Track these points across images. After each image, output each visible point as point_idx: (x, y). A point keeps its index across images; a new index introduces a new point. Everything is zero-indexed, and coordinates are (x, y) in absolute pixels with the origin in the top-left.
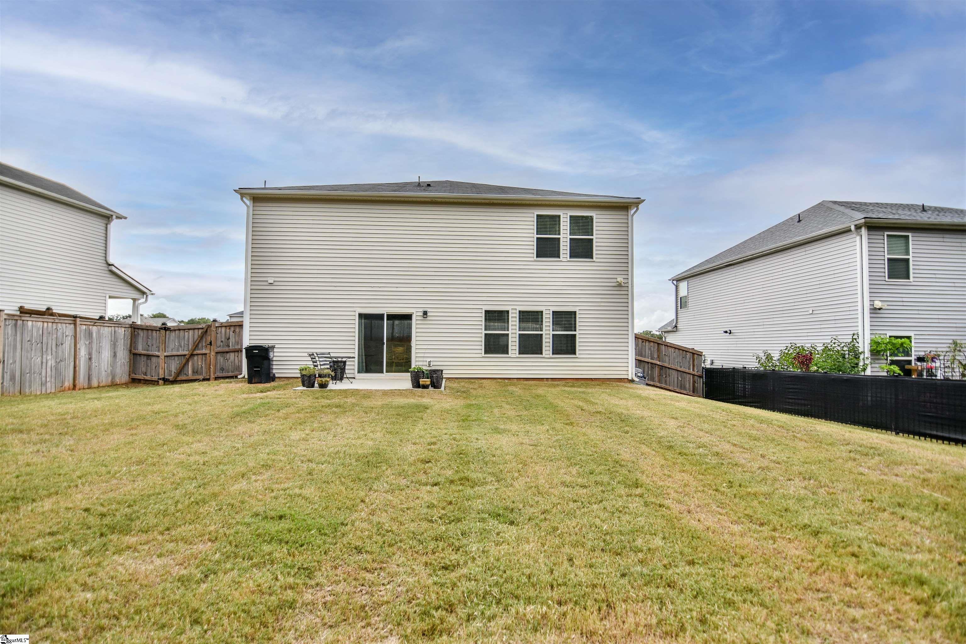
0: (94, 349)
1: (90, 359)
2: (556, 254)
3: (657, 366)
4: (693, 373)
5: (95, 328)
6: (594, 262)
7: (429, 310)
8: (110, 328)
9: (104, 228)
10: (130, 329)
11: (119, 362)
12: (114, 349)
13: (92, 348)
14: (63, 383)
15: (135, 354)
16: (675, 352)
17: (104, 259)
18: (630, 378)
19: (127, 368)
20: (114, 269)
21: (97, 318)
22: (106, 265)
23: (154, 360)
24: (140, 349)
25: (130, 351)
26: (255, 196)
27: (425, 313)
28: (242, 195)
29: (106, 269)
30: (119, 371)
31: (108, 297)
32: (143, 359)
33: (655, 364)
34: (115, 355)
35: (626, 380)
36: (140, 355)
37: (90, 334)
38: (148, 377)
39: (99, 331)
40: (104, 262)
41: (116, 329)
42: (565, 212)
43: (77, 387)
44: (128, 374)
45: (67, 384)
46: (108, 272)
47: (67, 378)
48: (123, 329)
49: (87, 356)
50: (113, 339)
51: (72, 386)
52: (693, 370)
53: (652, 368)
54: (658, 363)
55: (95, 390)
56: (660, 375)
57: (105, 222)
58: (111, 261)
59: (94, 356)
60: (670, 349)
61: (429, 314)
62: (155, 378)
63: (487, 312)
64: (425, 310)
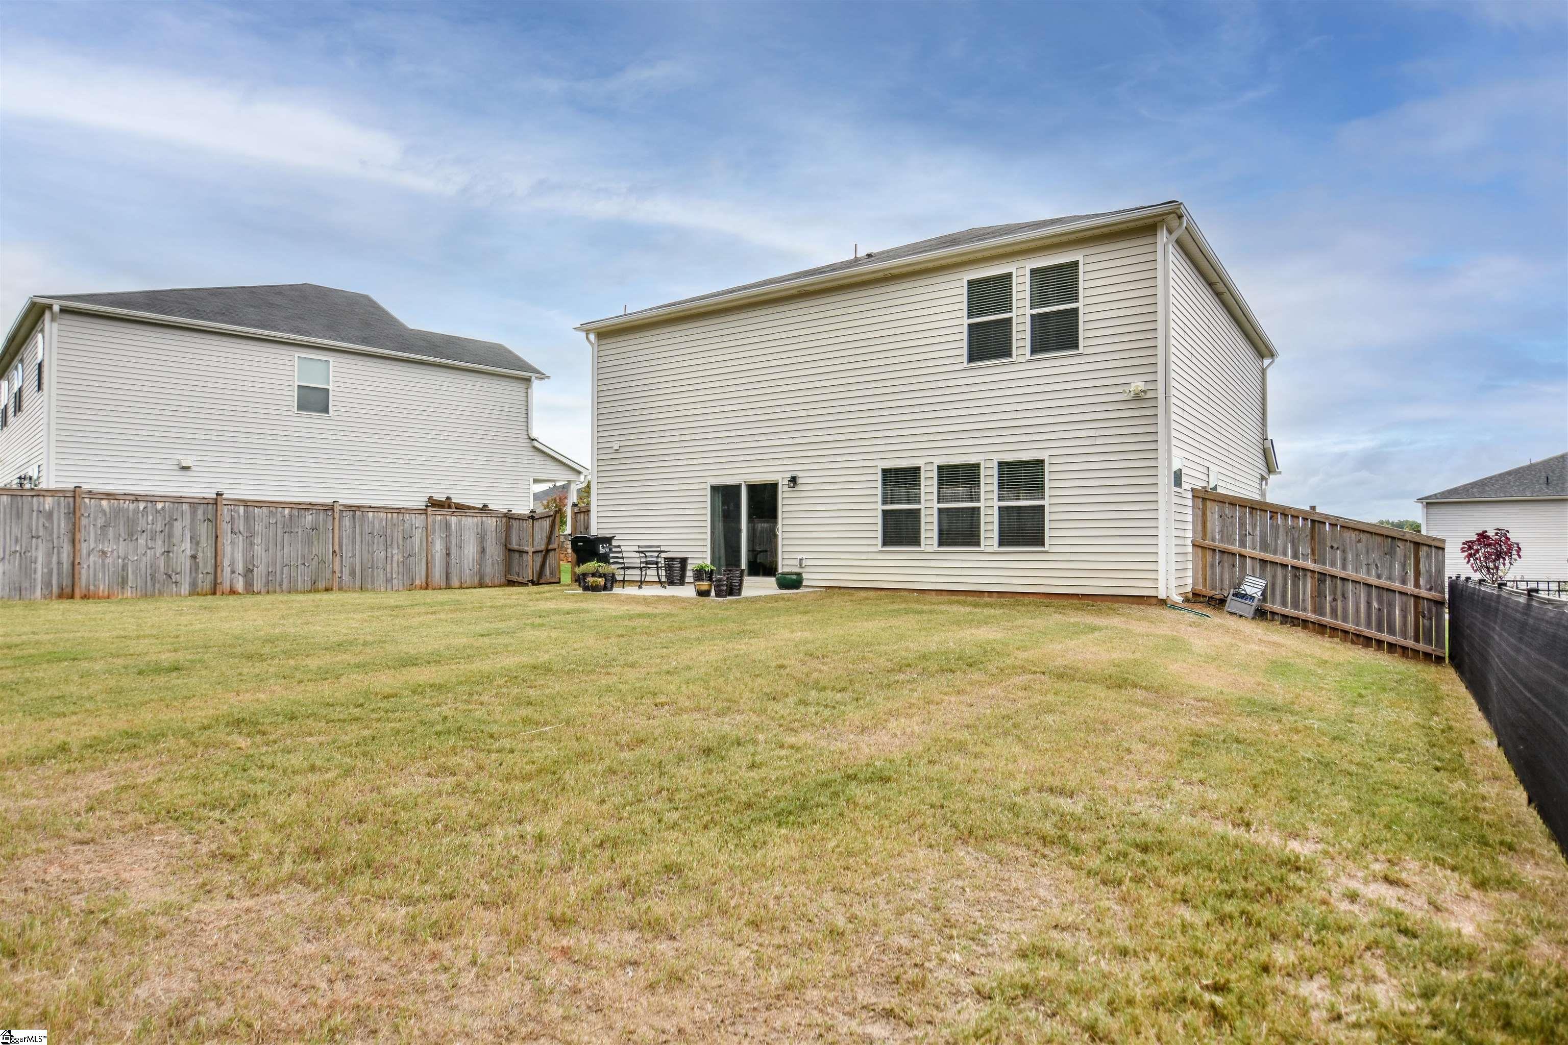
0: (453, 544)
1: (448, 555)
2: (1003, 350)
3: (1309, 574)
4: (1416, 591)
5: (453, 518)
6: (1081, 355)
7: (799, 474)
8: (475, 519)
9: (524, 395)
10: (504, 520)
11: (490, 560)
12: (482, 542)
13: (451, 543)
14: (413, 580)
15: (510, 550)
16: (1359, 541)
17: (525, 432)
18: (1162, 596)
19: (502, 568)
20: (536, 444)
21: (481, 506)
22: (528, 441)
23: (524, 555)
24: (514, 546)
25: (506, 546)
26: (599, 330)
27: (793, 480)
28: (588, 332)
29: (529, 445)
30: (489, 570)
31: (532, 480)
32: (517, 555)
33: (1304, 570)
34: (483, 551)
35: (1154, 601)
36: (514, 551)
37: (448, 526)
38: (520, 579)
39: (460, 522)
40: (526, 437)
41: (484, 519)
42: (1020, 264)
43: (430, 586)
44: (503, 574)
45: (418, 582)
46: (531, 449)
47: (417, 577)
48: (494, 520)
49: (444, 551)
50: (479, 531)
51: (424, 584)
52: (1417, 585)
53: (1296, 578)
54: (1310, 565)
55: (457, 591)
56: (1319, 595)
57: (525, 386)
58: (534, 435)
59: (453, 551)
60: (1347, 534)
61: (799, 481)
62: (525, 581)
63: (885, 471)
64: (794, 474)
